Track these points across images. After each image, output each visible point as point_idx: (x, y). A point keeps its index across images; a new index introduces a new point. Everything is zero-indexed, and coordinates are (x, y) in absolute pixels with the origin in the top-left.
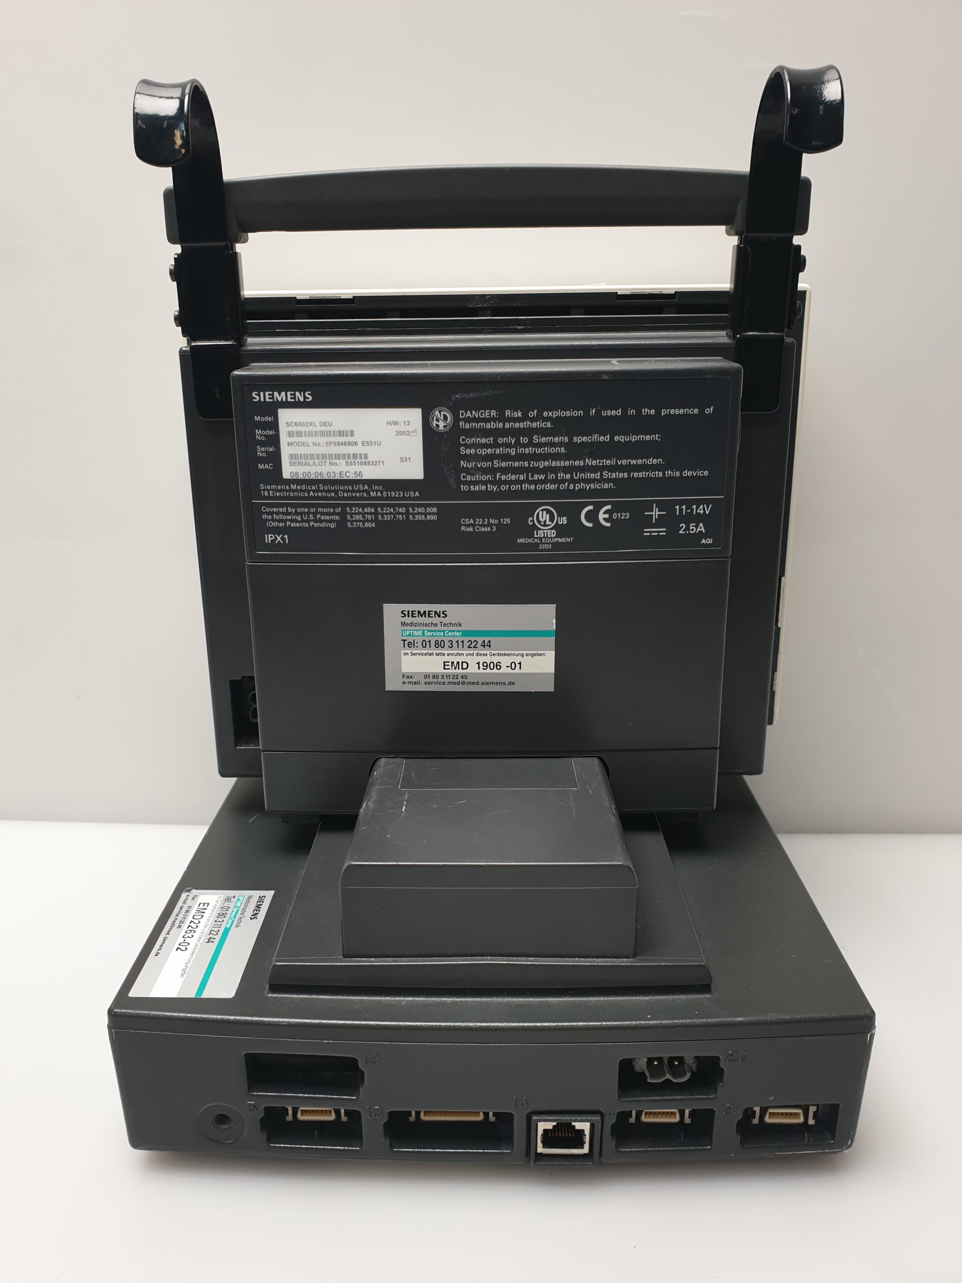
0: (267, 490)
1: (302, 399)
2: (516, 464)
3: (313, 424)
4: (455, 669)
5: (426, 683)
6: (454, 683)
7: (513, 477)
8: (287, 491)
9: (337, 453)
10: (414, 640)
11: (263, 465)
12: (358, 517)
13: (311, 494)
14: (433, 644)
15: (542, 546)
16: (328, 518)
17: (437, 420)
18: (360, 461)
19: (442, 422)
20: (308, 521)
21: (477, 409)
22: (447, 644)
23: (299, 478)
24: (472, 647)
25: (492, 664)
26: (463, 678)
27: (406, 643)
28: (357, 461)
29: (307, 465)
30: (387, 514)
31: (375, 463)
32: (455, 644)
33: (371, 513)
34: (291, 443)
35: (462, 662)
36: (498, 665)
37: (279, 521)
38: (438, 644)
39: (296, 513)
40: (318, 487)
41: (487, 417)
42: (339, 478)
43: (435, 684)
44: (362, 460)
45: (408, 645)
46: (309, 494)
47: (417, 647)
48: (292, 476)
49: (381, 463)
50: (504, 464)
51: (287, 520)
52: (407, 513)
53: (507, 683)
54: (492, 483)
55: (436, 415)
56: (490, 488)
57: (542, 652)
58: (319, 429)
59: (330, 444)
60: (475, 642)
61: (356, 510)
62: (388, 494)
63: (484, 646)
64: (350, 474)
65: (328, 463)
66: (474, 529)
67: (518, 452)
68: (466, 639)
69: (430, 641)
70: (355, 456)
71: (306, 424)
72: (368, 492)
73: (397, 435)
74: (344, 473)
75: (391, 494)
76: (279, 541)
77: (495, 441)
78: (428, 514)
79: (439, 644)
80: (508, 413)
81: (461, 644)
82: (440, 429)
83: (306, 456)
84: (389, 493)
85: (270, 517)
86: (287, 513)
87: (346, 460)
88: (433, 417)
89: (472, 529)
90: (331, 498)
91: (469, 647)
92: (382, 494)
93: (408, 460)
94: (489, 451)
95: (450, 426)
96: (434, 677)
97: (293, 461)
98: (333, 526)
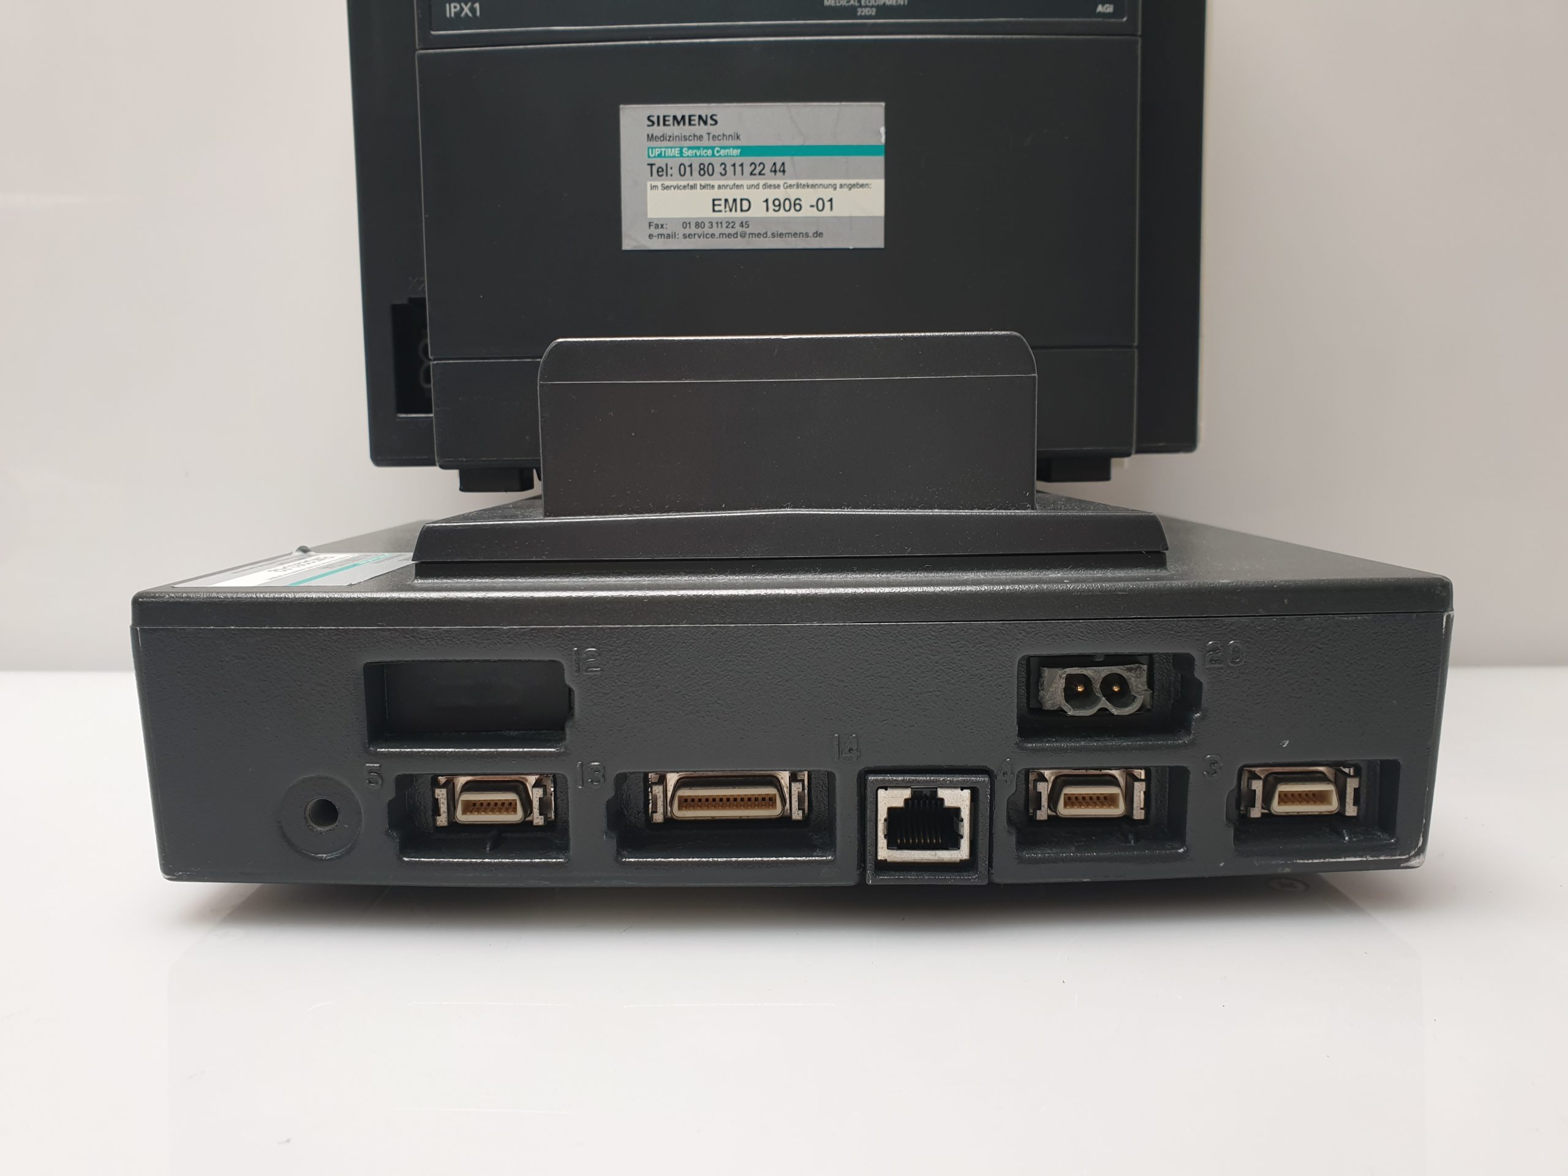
4: (731, 210)
5: (685, 236)
6: (729, 235)
10: (667, 165)
14: (696, 168)
15: (862, 12)
22: (719, 169)
24: (755, 175)
25: (787, 202)
26: (742, 226)
27: (655, 169)
32: (730, 169)
35: (742, 200)
36: (796, 204)
38: (703, 169)
43: (700, 237)
45: (658, 172)
47: (671, 175)
53: (811, 234)
57: (864, 181)
60: (762, 166)
63: (775, 171)
68: (747, 160)
69: (691, 166)
76: (466, 12)
79: (706, 169)
81: (738, 169)
91: (751, 174)
96: (698, 225)
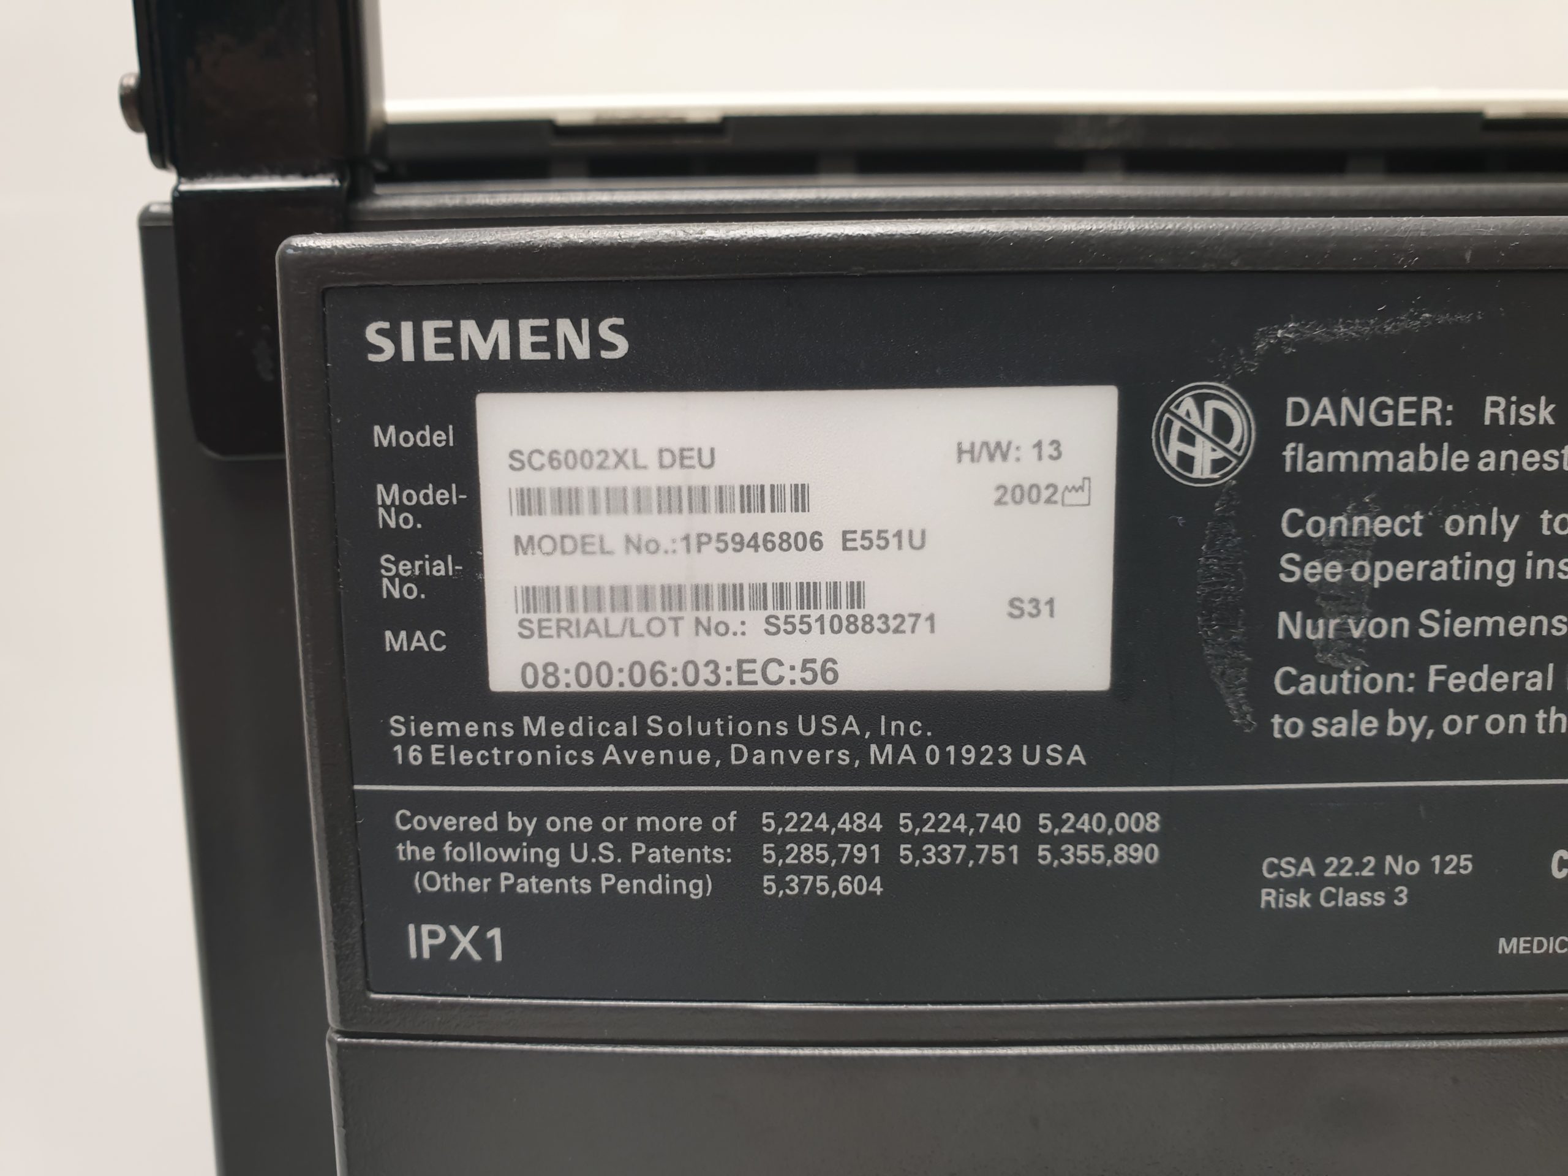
0: (419, 739)
1: (582, 351)
2: (1517, 626)
3: (628, 459)
7: (1499, 681)
8: (503, 743)
9: (729, 581)
11: (403, 634)
12: (807, 853)
13: (611, 754)
16: (677, 855)
17: (1187, 437)
18: (828, 614)
19: (1209, 445)
20: (592, 871)
21: (1363, 390)
23: (561, 688)
28: (815, 614)
29: (597, 631)
30: (937, 839)
31: (893, 624)
33: (868, 838)
34: (531, 538)
37: (468, 870)
39: (542, 839)
40: (643, 726)
41: (1402, 423)
42: (735, 687)
44: (837, 612)
46: (598, 756)
48: (530, 681)
49: (923, 625)
50: (1462, 626)
51: (500, 866)
52: (1029, 837)
54: (1406, 705)
55: (1181, 412)
56: (1397, 725)
58: (654, 478)
59: (700, 544)
61: (800, 822)
62: (945, 756)
64: (785, 671)
65: (687, 626)
66: (1314, 900)
67: (1529, 576)
70: (808, 594)
71: (598, 460)
72: (858, 747)
73: (999, 502)
74: (758, 667)
75: (959, 756)
76: (465, 951)
77: (1432, 526)
78: (1119, 838)
80: (1494, 408)
82: (1196, 474)
83: (594, 597)
84: (951, 748)
85: (428, 853)
86: (503, 838)
87: (770, 611)
88: (1169, 423)
89: (1304, 900)
90: (696, 774)
92: (919, 754)
93: (1045, 609)
94: (1403, 570)
95: (1240, 459)
97: (532, 616)
98: (697, 890)
